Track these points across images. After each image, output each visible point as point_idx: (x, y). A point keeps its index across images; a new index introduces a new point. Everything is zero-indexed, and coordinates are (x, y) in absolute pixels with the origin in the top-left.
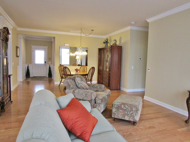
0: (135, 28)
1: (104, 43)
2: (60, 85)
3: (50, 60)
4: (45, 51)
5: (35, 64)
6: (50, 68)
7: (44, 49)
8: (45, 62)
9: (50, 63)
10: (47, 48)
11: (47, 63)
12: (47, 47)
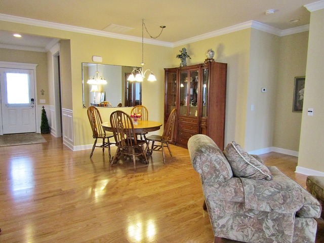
0: (259, 26)
1: (179, 56)
2: (92, 153)
3: (43, 94)
4: (30, 74)
5: (8, 105)
6: (44, 112)
7: (29, 71)
8: (32, 100)
9: (43, 101)
10: (35, 68)
11: (36, 101)
12: (34, 66)
